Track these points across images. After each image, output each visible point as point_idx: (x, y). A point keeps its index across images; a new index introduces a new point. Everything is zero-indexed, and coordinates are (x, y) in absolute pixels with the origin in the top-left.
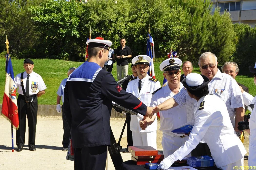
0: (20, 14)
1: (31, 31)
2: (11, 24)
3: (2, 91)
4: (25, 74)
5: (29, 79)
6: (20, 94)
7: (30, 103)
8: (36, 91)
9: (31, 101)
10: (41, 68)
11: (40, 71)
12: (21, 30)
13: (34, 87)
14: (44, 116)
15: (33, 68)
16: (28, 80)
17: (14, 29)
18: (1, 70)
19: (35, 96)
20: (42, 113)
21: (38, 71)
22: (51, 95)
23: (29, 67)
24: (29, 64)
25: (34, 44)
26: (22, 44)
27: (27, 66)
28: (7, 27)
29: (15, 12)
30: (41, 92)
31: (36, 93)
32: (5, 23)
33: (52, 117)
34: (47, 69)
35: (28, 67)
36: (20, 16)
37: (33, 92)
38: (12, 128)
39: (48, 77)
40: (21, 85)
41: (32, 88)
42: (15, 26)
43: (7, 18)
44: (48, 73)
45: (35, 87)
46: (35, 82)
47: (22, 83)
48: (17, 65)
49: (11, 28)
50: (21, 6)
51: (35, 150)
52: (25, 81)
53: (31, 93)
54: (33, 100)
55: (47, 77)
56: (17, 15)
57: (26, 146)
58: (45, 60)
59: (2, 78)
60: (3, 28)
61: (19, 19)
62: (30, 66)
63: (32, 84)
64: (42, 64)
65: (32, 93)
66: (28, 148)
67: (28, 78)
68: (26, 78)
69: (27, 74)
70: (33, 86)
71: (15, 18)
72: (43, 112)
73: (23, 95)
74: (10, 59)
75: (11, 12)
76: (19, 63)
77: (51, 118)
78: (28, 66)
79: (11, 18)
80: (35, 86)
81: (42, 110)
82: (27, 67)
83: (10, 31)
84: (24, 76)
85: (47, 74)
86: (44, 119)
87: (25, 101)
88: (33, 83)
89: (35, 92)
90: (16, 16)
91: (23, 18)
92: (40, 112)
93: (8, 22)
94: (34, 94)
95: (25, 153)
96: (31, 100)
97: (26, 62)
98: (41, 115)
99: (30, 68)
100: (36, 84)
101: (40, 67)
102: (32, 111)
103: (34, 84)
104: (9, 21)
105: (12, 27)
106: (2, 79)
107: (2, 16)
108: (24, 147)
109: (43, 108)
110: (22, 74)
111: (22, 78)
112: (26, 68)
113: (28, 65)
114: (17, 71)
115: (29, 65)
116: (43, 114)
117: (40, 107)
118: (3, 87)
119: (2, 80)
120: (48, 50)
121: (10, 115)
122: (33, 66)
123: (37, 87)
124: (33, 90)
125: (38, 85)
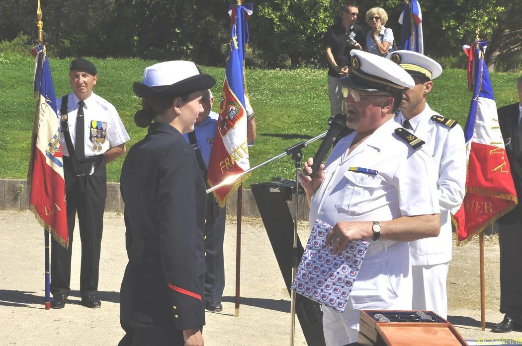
3: (14, 143)
4: (73, 99)
5: (83, 114)
7: (87, 178)
8: (102, 145)
9: (91, 174)
10: (117, 82)
13: (97, 137)
15: (95, 83)
16: (81, 116)
18: (12, 86)
19: (100, 160)
21: (109, 90)
23: (82, 79)
24: (84, 73)
25: (100, 16)
26: (68, 16)
27: (78, 76)
30: (114, 150)
31: (103, 151)
35: (78, 81)
37: (95, 148)
40: (61, 131)
41: (91, 138)
45: (99, 135)
46: (99, 123)
47: (64, 125)
51: (100, 304)
53: (89, 151)
54: (95, 170)
57: (74, 293)
58: (130, 62)
59: (15, 109)
62: (85, 79)
63: (92, 127)
64: (121, 72)
65: (93, 151)
66: (80, 299)
67: (80, 112)
68: (75, 109)
69: (78, 101)
70: (95, 132)
73: (68, 156)
76: (59, 69)
78: (79, 79)
80: (100, 133)
82: (77, 79)
87: (75, 174)
88: (94, 125)
89: (100, 148)
94: (97, 153)
95: (73, 311)
96: (90, 171)
97: (75, 68)
99: (84, 84)
100: (102, 129)
102: (92, 200)
103: (97, 128)
106: (15, 112)
110: (65, 100)
111: (64, 110)
112: (74, 82)
113: (81, 76)
115: (84, 76)
118: (17, 132)
119: (16, 114)
120: (137, 35)
121: (48, 210)
122: (95, 79)
123: (104, 137)
124: (96, 143)
125: (107, 131)
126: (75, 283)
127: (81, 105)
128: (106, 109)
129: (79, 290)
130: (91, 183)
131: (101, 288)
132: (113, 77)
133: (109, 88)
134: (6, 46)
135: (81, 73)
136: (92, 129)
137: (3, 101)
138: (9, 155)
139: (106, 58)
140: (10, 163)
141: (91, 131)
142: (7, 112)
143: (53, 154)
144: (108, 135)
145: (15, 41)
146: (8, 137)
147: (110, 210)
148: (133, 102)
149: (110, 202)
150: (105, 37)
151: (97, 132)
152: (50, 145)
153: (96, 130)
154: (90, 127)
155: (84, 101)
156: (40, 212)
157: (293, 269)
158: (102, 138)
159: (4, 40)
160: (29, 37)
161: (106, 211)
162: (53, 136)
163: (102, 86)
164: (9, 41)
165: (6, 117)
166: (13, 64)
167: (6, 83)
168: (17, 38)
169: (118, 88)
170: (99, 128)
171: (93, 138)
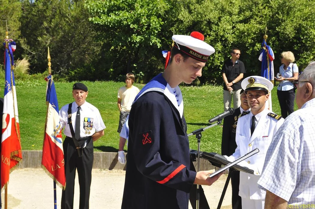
0: (72, 14)
1: (88, 39)
2: (58, 29)
4: (75, 106)
5: (80, 114)
6: (67, 136)
7: (82, 150)
8: (91, 131)
9: (84, 147)
11: (100, 100)
12: (73, 37)
13: (87, 126)
14: (104, 170)
15: (87, 96)
16: (79, 115)
17: (63, 37)
18: (43, 98)
19: (90, 139)
20: (101, 166)
22: (115, 137)
23: (80, 94)
24: (81, 91)
25: (92, 58)
26: (74, 58)
27: (78, 93)
28: (53, 33)
29: (65, 11)
30: (98, 134)
31: (91, 135)
32: (50, 27)
33: (116, 170)
34: (111, 97)
36: (72, 17)
37: (86, 133)
38: (55, 187)
40: (68, 123)
41: (84, 127)
42: (64, 31)
43: (53, 20)
44: (111, 103)
45: (89, 126)
46: (89, 118)
47: (70, 119)
48: (67, 91)
49: (58, 35)
50: (74, 2)
52: (74, 116)
53: (83, 134)
54: (87, 145)
55: (111, 109)
56: (69, 15)
58: (108, 83)
59: (44, 111)
60: (47, 35)
61: (71, 21)
62: (82, 94)
63: (85, 121)
64: (103, 89)
67: (78, 112)
69: (78, 106)
70: (86, 123)
71: (65, 20)
72: (103, 163)
73: (72, 137)
74: (53, 82)
75: (60, 11)
76: (69, 88)
77: (116, 172)
79: (59, 20)
80: (90, 124)
81: (101, 160)
82: (77, 95)
83: (58, 39)
84: (72, 108)
85: (111, 105)
86: (105, 173)
87: (75, 147)
88: (86, 120)
89: (89, 133)
90: (67, 17)
91: (77, 20)
92: (99, 163)
93: (55, 27)
94: (88, 135)
96: (84, 145)
97: (76, 88)
98: (100, 168)
99: (81, 97)
100: (90, 122)
101: (100, 94)
102: (85, 162)
103: (88, 121)
104: (57, 25)
105: (61, 33)
107: (46, 18)
109: (104, 157)
110: (70, 105)
111: (70, 112)
112: (76, 96)
113: (79, 93)
114: (65, 100)
115: (81, 92)
116: (103, 166)
117: (98, 155)
119: (44, 114)
120: (112, 68)
122: (86, 94)
123: (92, 126)
124: (86, 130)
125: (93, 123)
128: (93, 111)
130: (84, 152)
132: (99, 92)
133: (96, 98)
134: (40, 76)
135: (79, 91)
136: (85, 122)
137: (37, 107)
138: (40, 137)
139: (95, 81)
140: (41, 142)
141: (84, 123)
142: (40, 113)
144: (94, 124)
145: (45, 73)
146: (40, 127)
147: (96, 167)
148: (110, 106)
149: (96, 163)
150: (94, 70)
151: (88, 124)
153: (87, 122)
154: (84, 121)
155: (81, 107)
157: (197, 201)
158: (90, 127)
159: (39, 73)
160: (53, 71)
161: (94, 168)
163: (93, 97)
164: (41, 73)
165: (39, 115)
166: (43, 86)
167: (39, 96)
168: (46, 71)
169: (101, 98)
170: (89, 121)
171: (85, 127)
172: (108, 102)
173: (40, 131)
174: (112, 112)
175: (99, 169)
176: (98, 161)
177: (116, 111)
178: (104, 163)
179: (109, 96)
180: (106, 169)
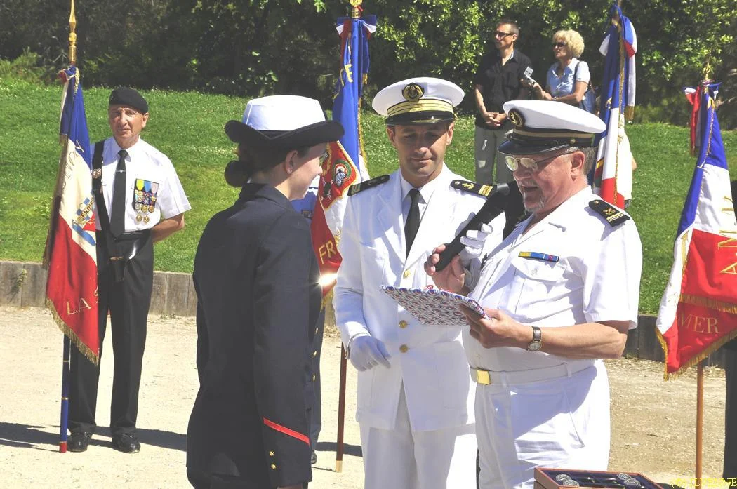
3: (15, 208)
4: (112, 147)
5: (124, 169)
7: (125, 263)
8: (150, 216)
9: (131, 258)
10: (166, 125)
11: (162, 139)
13: (143, 203)
14: (173, 317)
16: (121, 171)
18: (13, 125)
19: (145, 238)
20: (165, 306)
21: (154, 136)
23: (125, 118)
24: (128, 109)
25: (144, 29)
26: (96, 27)
27: (120, 114)
30: (167, 224)
31: (150, 225)
34: (193, 132)
35: (119, 120)
37: (139, 219)
39: (194, 164)
40: (92, 193)
41: (134, 203)
44: (193, 148)
45: (146, 201)
46: (147, 182)
47: (96, 183)
51: (138, 448)
52: (108, 174)
53: (130, 225)
54: (137, 252)
55: (192, 163)
57: (102, 431)
58: (185, 96)
59: (17, 159)
62: (130, 118)
63: (136, 188)
64: (172, 111)
65: (136, 224)
66: (110, 439)
67: (121, 166)
68: (113, 161)
69: (120, 149)
70: (140, 195)
72: (170, 301)
73: (101, 229)
78: (121, 117)
80: (148, 198)
81: (166, 292)
82: (117, 118)
84: (105, 153)
85: (191, 152)
86: (174, 326)
87: (108, 256)
88: (140, 186)
89: (147, 220)
92: (158, 300)
94: (142, 226)
95: (99, 456)
96: (130, 252)
97: (116, 101)
98: (161, 312)
99: (127, 126)
100: (150, 192)
101: (164, 123)
102: (132, 294)
103: (143, 190)
106: (17, 164)
108: (95, 437)
109: (173, 285)
110: (100, 147)
112: (114, 122)
113: (124, 114)
115: (128, 113)
116: (169, 307)
117: (159, 278)
118: (19, 193)
119: (17, 167)
120: (197, 58)
121: (70, 307)
122: (144, 120)
123: (152, 203)
124: (141, 211)
125: (158, 195)
126: (103, 416)
127: (123, 156)
128: (158, 163)
129: (109, 425)
130: (131, 271)
131: (141, 423)
132: (161, 117)
133: (154, 133)
134: (6, 67)
135: (123, 109)
136: (136, 191)
138: (6, 226)
139: (150, 89)
140: (8, 238)
141: (134, 194)
142: (6, 164)
143: (82, 226)
144: (159, 201)
145: (19, 61)
146: (6, 200)
147: (155, 311)
148: (189, 154)
150: (150, 59)
151: (144, 196)
152: (79, 212)
153: (142, 193)
154: (133, 188)
155: (127, 150)
156: (60, 311)
158: (150, 205)
159: (4, 58)
160: (40, 56)
162: (84, 200)
164: (9, 60)
165: (3, 171)
166: (15, 94)
167: (4, 121)
168: (22, 56)
169: (167, 134)
170: (147, 190)
171: (137, 205)
172: (185, 144)
173: (7, 212)
174: (194, 171)
175: (160, 316)
176: (158, 294)
177: (204, 169)
178: (173, 301)
179: (187, 130)
180: (177, 317)
